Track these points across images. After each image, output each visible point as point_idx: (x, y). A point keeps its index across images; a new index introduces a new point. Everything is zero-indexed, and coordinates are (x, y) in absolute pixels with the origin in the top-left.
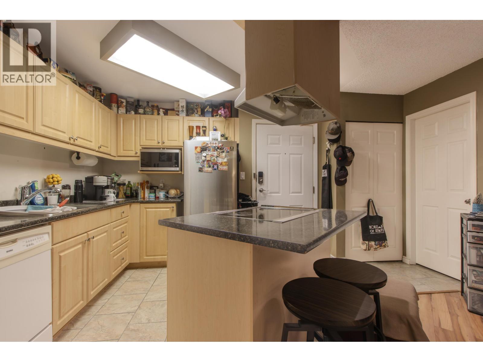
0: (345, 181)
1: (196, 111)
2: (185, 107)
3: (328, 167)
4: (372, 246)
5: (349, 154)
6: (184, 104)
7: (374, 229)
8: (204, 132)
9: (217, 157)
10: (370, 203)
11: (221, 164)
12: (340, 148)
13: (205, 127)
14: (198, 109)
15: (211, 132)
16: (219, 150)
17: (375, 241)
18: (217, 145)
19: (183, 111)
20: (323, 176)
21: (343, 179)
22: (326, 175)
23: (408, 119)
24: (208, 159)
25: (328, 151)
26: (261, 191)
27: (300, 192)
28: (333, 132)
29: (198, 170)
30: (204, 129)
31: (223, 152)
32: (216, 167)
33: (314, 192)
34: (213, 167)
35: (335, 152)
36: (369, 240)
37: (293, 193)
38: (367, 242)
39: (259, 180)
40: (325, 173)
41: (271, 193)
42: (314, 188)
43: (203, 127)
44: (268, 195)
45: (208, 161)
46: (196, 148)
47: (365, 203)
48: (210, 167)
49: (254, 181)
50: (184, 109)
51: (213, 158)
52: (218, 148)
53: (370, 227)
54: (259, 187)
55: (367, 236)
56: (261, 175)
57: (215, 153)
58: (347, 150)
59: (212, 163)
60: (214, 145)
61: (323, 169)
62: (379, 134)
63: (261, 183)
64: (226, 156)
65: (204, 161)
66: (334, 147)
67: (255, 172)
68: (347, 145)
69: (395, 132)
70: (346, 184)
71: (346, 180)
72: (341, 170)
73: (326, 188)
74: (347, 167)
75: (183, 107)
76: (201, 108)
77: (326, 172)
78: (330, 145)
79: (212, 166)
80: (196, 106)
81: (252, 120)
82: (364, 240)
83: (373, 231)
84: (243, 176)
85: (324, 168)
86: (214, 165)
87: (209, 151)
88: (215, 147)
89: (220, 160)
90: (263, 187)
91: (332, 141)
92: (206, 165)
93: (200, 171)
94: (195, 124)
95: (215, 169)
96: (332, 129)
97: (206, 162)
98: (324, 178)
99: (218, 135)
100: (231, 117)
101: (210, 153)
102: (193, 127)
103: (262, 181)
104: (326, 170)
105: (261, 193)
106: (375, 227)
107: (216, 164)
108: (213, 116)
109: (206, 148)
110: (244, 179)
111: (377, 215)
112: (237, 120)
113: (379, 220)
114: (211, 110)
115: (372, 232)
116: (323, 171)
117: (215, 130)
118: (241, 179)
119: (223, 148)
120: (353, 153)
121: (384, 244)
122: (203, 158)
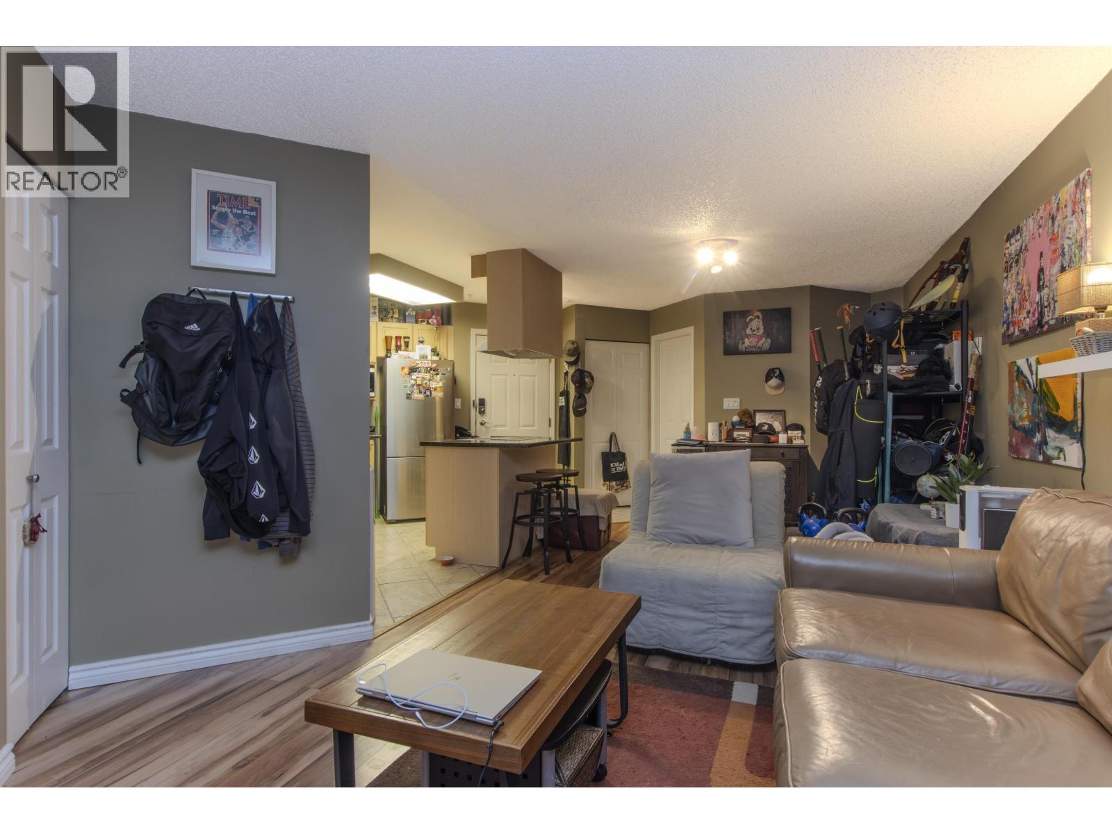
0: (585, 411)
1: (391, 312)
2: (377, 308)
3: (566, 394)
4: (613, 487)
5: (587, 380)
6: (376, 304)
7: (616, 467)
8: (407, 344)
9: (430, 380)
10: (612, 437)
11: (435, 389)
12: (578, 373)
13: (408, 338)
14: (394, 310)
15: (418, 347)
16: (432, 372)
17: (616, 481)
18: (430, 365)
19: (375, 313)
20: (560, 404)
21: (580, 409)
22: (564, 404)
23: (654, 338)
24: (419, 382)
25: (566, 374)
26: (482, 424)
27: (533, 426)
28: (570, 354)
29: (406, 397)
30: (406, 340)
31: (438, 374)
32: (428, 393)
33: (550, 426)
34: (425, 393)
35: (573, 376)
36: (610, 480)
37: (523, 426)
38: (608, 483)
39: (480, 409)
40: (562, 402)
41: (495, 426)
42: (550, 420)
43: (405, 338)
44: (492, 429)
45: (418, 385)
46: (403, 368)
47: (607, 438)
48: (420, 392)
49: (473, 411)
50: (377, 311)
51: (425, 382)
52: (431, 369)
53: (612, 465)
54: (480, 419)
55: (608, 476)
56: (482, 402)
57: (428, 376)
58: (586, 374)
59: (424, 388)
60: (426, 366)
61: (561, 396)
62: (623, 355)
63: (482, 413)
64: (441, 380)
65: (413, 386)
66: (572, 371)
67: (474, 399)
68: (586, 369)
69: (641, 354)
70: (585, 415)
71: (585, 409)
72: (579, 397)
73: (564, 419)
74: (586, 395)
75: (374, 308)
76: (398, 308)
77: (563, 400)
78: (569, 367)
79: (423, 391)
80: (392, 305)
81: (470, 331)
82: (605, 480)
83: (614, 469)
84: (458, 403)
85: (562, 394)
86: (425, 390)
87: (420, 372)
88: (427, 368)
89: (433, 385)
90: (485, 418)
91: (570, 364)
92: (416, 391)
93: (408, 398)
94: (394, 334)
95: (428, 396)
96: (569, 350)
97: (415, 387)
98: (561, 408)
99: (427, 350)
100: (442, 324)
101: (421, 375)
102: (392, 337)
103: (484, 410)
104: (563, 398)
105: (483, 427)
106: (616, 464)
107: (429, 389)
108: (417, 322)
109: (417, 368)
110: (460, 408)
111: (619, 452)
112: (450, 329)
113: (621, 457)
114: (414, 314)
115: (613, 471)
116: (560, 398)
117: (422, 342)
118: (456, 408)
119: (438, 370)
120: (592, 379)
121: (626, 484)
122: (413, 382)
